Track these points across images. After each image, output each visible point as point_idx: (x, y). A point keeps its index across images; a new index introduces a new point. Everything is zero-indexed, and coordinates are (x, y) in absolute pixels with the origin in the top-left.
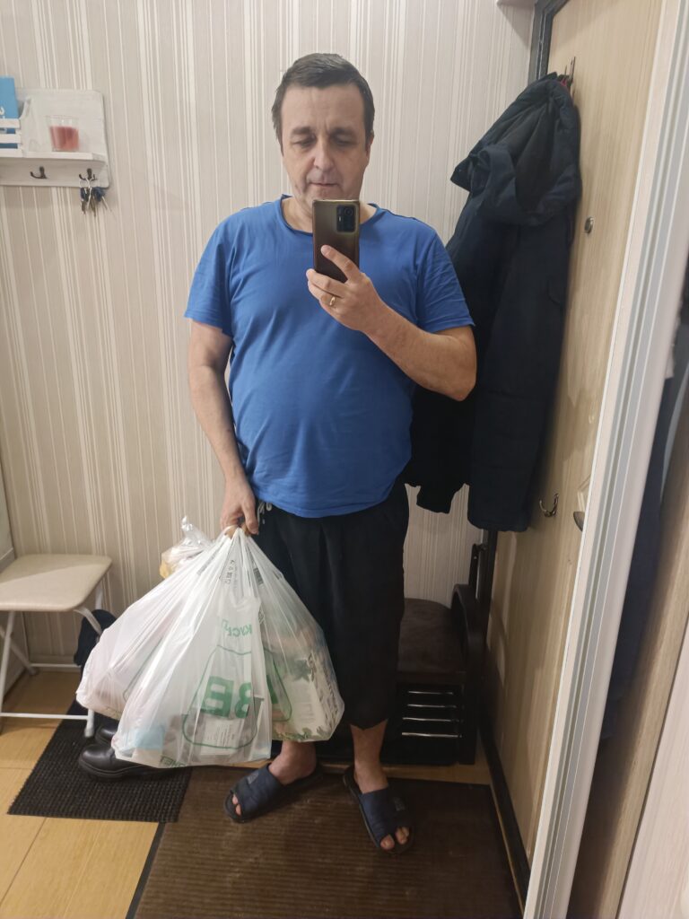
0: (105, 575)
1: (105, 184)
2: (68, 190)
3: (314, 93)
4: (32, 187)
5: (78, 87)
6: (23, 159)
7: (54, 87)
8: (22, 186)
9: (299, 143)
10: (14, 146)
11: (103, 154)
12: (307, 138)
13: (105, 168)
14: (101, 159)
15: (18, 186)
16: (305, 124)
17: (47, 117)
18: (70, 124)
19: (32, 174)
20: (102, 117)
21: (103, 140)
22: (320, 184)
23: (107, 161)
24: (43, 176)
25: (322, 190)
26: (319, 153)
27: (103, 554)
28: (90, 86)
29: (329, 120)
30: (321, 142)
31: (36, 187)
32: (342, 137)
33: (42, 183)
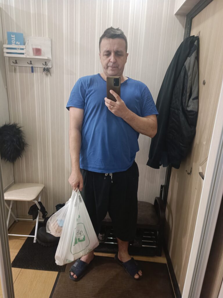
0: (42, 190)
1: (50, 67)
3: (111, 40)
4: (27, 67)
5: (44, 36)
6: (25, 58)
7: (36, 36)
8: (24, 67)
9: (106, 55)
10: (23, 54)
11: (50, 57)
12: (108, 54)
13: (51, 61)
15: (23, 66)
16: (108, 49)
18: (39, 47)
19: (28, 63)
20: (51, 46)
21: (50, 53)
22: (112, 67)
23: (51, 59)
24: (31, 64)
25: (112, 68)
26: (112, 58)
27: (43, 184)
28: (47, 36)
29: (115, 48)
30: (112, 54)
31: (29, 67)
32: (119, 53)
33: (31, 66)
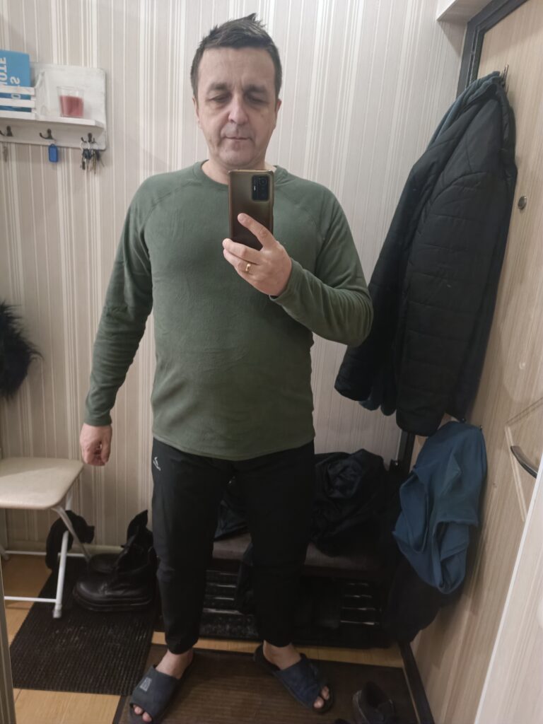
0: (78, 477)
1: (103, 147)
4: (39, 145)
5: (86, 64)
6: (35, 121)
7: (65, 63)
8: (32, 145)
10: (29, 110)
11: (102, 121)
13: (103, 133)
14: (101, 126)
15: (28, 144)
17: (58, 88)
18: (77, 95)
19: (41, 135)
20: (104, 91)
21: (103, 111)
23: (105, 127)
24: (50, 137)
26: (234, 109)
27: (78, 459)
28: (95, 65)
30: (236, 97)
31: (42, 145)
32: (255, 95)
33: (49, 143)
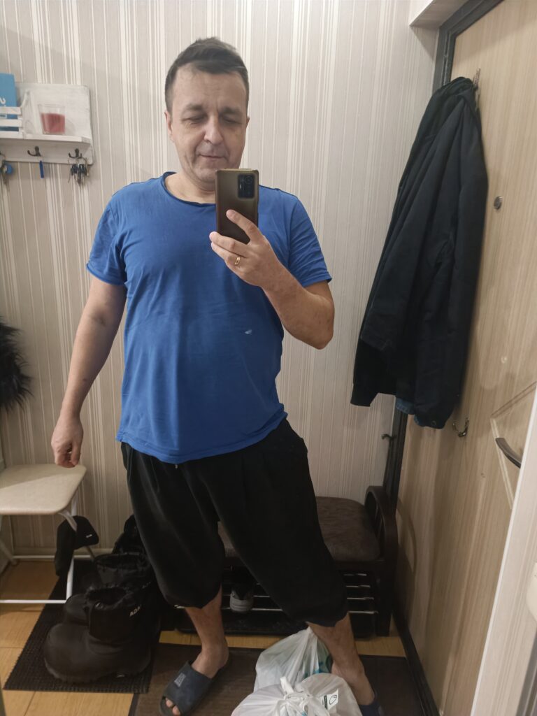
1: (90, 162)
2: (58, 166)
4: (28, 163)
5: (69, 83)
6: (23, 140)
7: (49, 82)
8: (21, 162)
9: (189, 119)
10: (16, 129)
11: (89, 136)
12: (198, 116)
13: (90, 148)
14: (88, 142)
15: (17, 163)
16: (197, 102)
18: (58, 112)
20: (88, 107)
21: (88, 125)
22: (209, 156)
23: (91, 142)
24: (38, 154)
25: (211, 161)
26: (210, 130)
28: (79, 83)
29: (220, 100)
30: (212, 119)
31: (31, 163)
32: (230, 116)
33: (37, 159)
